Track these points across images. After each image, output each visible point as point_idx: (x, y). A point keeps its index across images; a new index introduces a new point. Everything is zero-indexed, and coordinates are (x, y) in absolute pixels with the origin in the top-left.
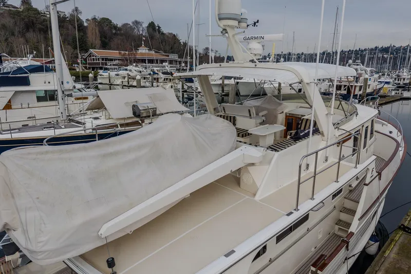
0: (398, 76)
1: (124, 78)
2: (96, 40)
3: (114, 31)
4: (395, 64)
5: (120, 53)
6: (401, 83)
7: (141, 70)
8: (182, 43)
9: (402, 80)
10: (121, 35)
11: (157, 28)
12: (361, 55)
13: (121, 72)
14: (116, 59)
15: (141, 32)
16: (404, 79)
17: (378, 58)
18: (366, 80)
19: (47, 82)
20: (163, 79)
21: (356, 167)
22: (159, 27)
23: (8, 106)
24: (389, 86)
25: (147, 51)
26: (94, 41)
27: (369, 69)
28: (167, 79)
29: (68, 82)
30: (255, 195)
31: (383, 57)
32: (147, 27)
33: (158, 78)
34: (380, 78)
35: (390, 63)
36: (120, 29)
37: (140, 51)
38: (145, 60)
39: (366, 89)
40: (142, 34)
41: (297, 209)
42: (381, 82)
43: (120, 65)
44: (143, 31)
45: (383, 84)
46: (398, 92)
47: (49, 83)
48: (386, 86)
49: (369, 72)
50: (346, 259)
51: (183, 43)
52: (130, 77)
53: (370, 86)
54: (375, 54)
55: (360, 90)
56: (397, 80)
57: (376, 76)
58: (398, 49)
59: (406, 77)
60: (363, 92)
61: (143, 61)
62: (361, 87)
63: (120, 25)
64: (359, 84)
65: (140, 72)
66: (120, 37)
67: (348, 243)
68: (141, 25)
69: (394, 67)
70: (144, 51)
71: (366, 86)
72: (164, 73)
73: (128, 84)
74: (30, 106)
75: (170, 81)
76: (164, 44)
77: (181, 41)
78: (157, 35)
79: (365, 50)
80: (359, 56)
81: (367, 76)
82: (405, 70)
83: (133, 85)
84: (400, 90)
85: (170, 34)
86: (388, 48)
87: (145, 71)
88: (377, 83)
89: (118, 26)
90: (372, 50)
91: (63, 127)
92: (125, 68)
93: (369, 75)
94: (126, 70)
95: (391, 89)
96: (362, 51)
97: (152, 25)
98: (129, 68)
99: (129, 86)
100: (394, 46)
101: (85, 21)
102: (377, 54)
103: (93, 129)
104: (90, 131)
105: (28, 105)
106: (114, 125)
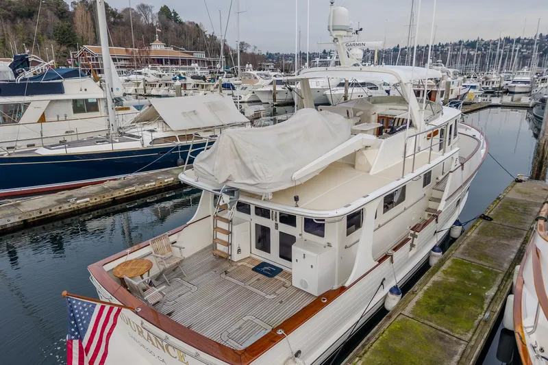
0: (486, 79)
1: (138, 84)
2: (87, 32)
3: (112, 19)
4: (483, 64)
5: (127, 51)
6: (490, 87)
7: (161, 73)
8: (208, 36)
9: (491, 83)
10: (123, 24)
11: (173, 15)
12: (442, 52)
13: (133, 77)
14: (121, 59)
15: (150, 21)
16: (493, 83)
17: (463, 56)
18: (448, 84)
19: (83, 90)
20: (192, 85)
21: (443, 155)
22: (176, 14)
23: (42, 118)
24: (475, 91)
25: (163, 47)
26: (85, 33)
27: (451, 71)
28: (198, 85)
29: (118, 89)
30: (369, 172)
31: (468, 54)
32: (159, 13)
33: (185, 85)
34: (464, 81)
35: (476, 63)
36: (120, 17)
37: (153, 48)
38: (162, 60)
39: (448, 95)
40: (152, 24)
41: (403, 177)
42: (465, 86)
43: (128, 67)
44: (153, 18)
45: (468, 89)
46: (486, 98)
47: (86, 90)
48: (472, 91)
49: (452, 74)
50: (435, 232)
51: (210, 36)
52: (146, 84)
53: (454, 91)
54: (459, 50)
55: (442, 96)
56: (485, 83)
57: (460, 79)
58: (487, 45)
59: (496, 80)
60: (445, 99)
61: (160, 61)
62: (442, 92)
63: (120, 10)
64: (441, 89)
65: (160, 76)
66: (121, 28)
67: (437, 217)
68: (150, 11)
69: (482, 67)
70: (158, 48)
71: (448, 91)
72: (193, 77)
73: (145, 92)
75: (203, 88)
76: (183, 37)
77: (206, 33)
78: (172, 24)
79: (447, 45)
80: (438, 53)
81: (449, 79)
82: (494, 72)
83: (152, 93)
84: (489, 96)
85: (191, 23)
86: (475, 42)
87: (166, 74)
88: (461, 87)
89: (118, 12)
90: (455, 44)
91: (117, 140)
92: (138, 71)
93: (452, 77)
94: (140, 73)
95: (477, 94)
96: (443, 47)
97: (165, 11)
98: (143, 71)
99: (146, 96)
100: (482, 40)
101: (70, 4)
102: (461, 51)
103: (150, 143)
104: (147, 145)
105: (66, 117)
106: (173, 138)
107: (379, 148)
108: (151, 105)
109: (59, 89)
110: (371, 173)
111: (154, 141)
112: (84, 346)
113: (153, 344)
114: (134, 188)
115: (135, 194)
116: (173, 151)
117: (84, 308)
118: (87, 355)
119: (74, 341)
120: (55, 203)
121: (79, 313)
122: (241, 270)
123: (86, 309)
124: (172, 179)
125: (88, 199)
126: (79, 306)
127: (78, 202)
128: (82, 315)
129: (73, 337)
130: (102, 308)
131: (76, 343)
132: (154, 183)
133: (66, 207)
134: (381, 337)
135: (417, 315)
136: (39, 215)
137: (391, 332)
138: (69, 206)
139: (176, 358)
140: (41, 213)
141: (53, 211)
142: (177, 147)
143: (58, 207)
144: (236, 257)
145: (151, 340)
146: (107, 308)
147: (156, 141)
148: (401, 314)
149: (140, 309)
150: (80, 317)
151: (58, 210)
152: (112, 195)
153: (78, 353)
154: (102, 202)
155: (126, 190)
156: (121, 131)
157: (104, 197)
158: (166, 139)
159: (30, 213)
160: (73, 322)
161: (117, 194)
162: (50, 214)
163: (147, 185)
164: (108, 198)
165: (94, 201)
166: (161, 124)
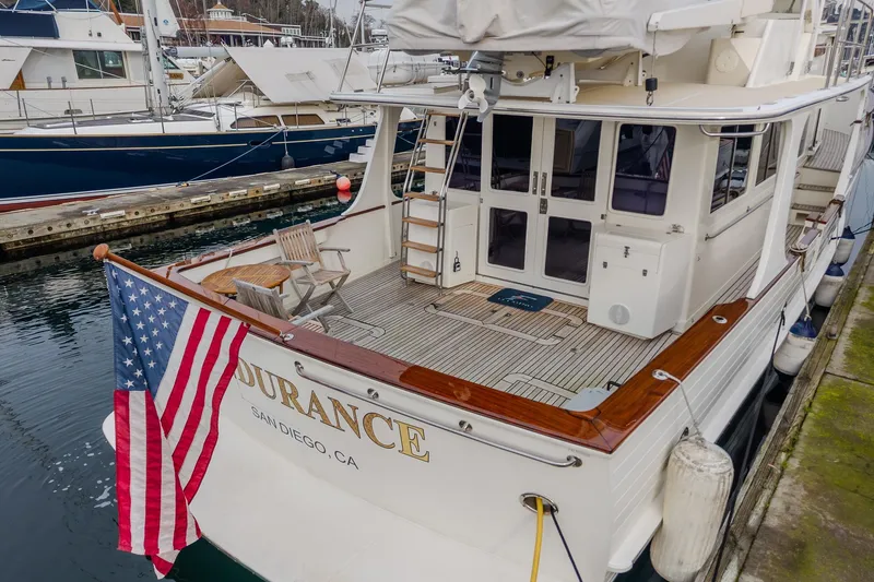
19: (94, 35)
23: (19, 83)
25: (231, 17)
29: (166, 22)
37: (213, 17)
38: (228, 37)
47: (99, 35)
61: (224, 39)
67: (841, 204)
70: (222, 17)
74: (67, 85)
91: (170, 118)
103: (232, 125)
104: (226, 128)
105: (64, 81)
106: (272, 119)
107: (761, 36)
108: (229, 59)
109: (48, 28)
110: (750, 85)
111: (240, 121)
112: (160, 410)
113: (325, 421)
114: (208, 197)
115: (210, 209)
116: (274, 140)
117: (155, 306)
118: (166, 436)
119: (132, 393)
120: (58, 217)
121: (142, 318)
122: (463, 303)
123: (162, 312)
124: (277, 185)
125: (122, 212)
126: (142, 299)
127: (103, 216)
128: (153, 326)
129: (130, 384)
130: (203, 317)
131: (137, 400)
132: (245, 191)
133: (79, 224)
134: (810, 415)
135: (861, 374)
136: (26, 236)
137: (826, 404)
138: (87, 222)
139: (392, 446)
140: (31, 232)
141: (56, 230)
142: (282, 133)
143: (65, 223)
144: (450, 279)
145: (320, 410)
146: (215, 318)
147: (242, 122)
148: (825, 373)
149: (292, 336)
150: (147, 330)
151: (65, 228)
152: (168, 208)
153: (144, 427)
154: (149, 220)
155: (194, 200)
156: (175, 104)
157: (153, 211)
158: (260, 120)
159: (11, 232)
160: (128, 341)
161: (175, 207)
162: (49, 236)
163: (231, 193)
164: (159, 213)
165: (133, 216)
166: (249, 95)
